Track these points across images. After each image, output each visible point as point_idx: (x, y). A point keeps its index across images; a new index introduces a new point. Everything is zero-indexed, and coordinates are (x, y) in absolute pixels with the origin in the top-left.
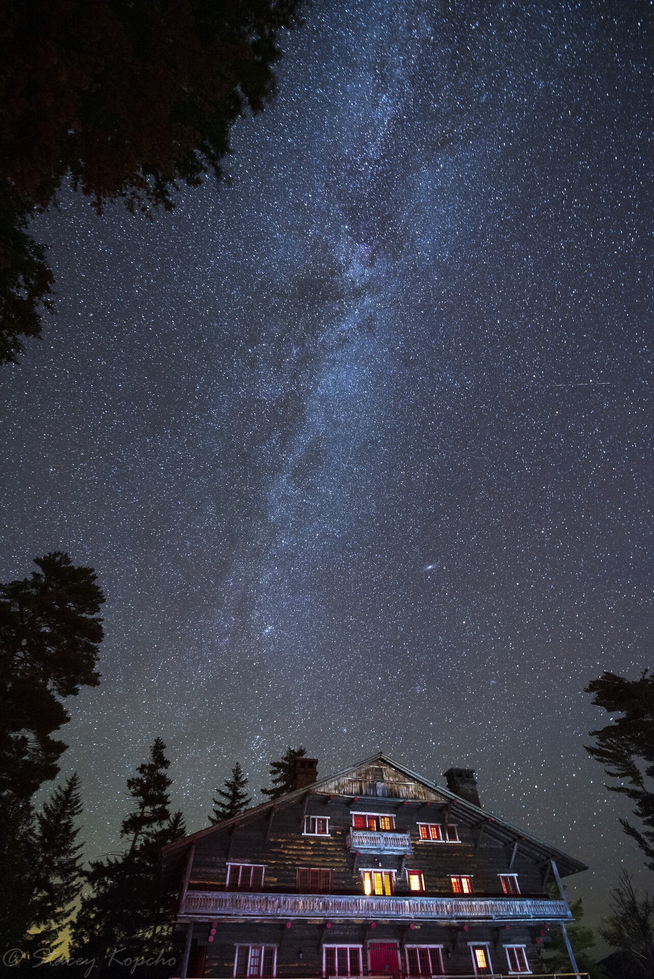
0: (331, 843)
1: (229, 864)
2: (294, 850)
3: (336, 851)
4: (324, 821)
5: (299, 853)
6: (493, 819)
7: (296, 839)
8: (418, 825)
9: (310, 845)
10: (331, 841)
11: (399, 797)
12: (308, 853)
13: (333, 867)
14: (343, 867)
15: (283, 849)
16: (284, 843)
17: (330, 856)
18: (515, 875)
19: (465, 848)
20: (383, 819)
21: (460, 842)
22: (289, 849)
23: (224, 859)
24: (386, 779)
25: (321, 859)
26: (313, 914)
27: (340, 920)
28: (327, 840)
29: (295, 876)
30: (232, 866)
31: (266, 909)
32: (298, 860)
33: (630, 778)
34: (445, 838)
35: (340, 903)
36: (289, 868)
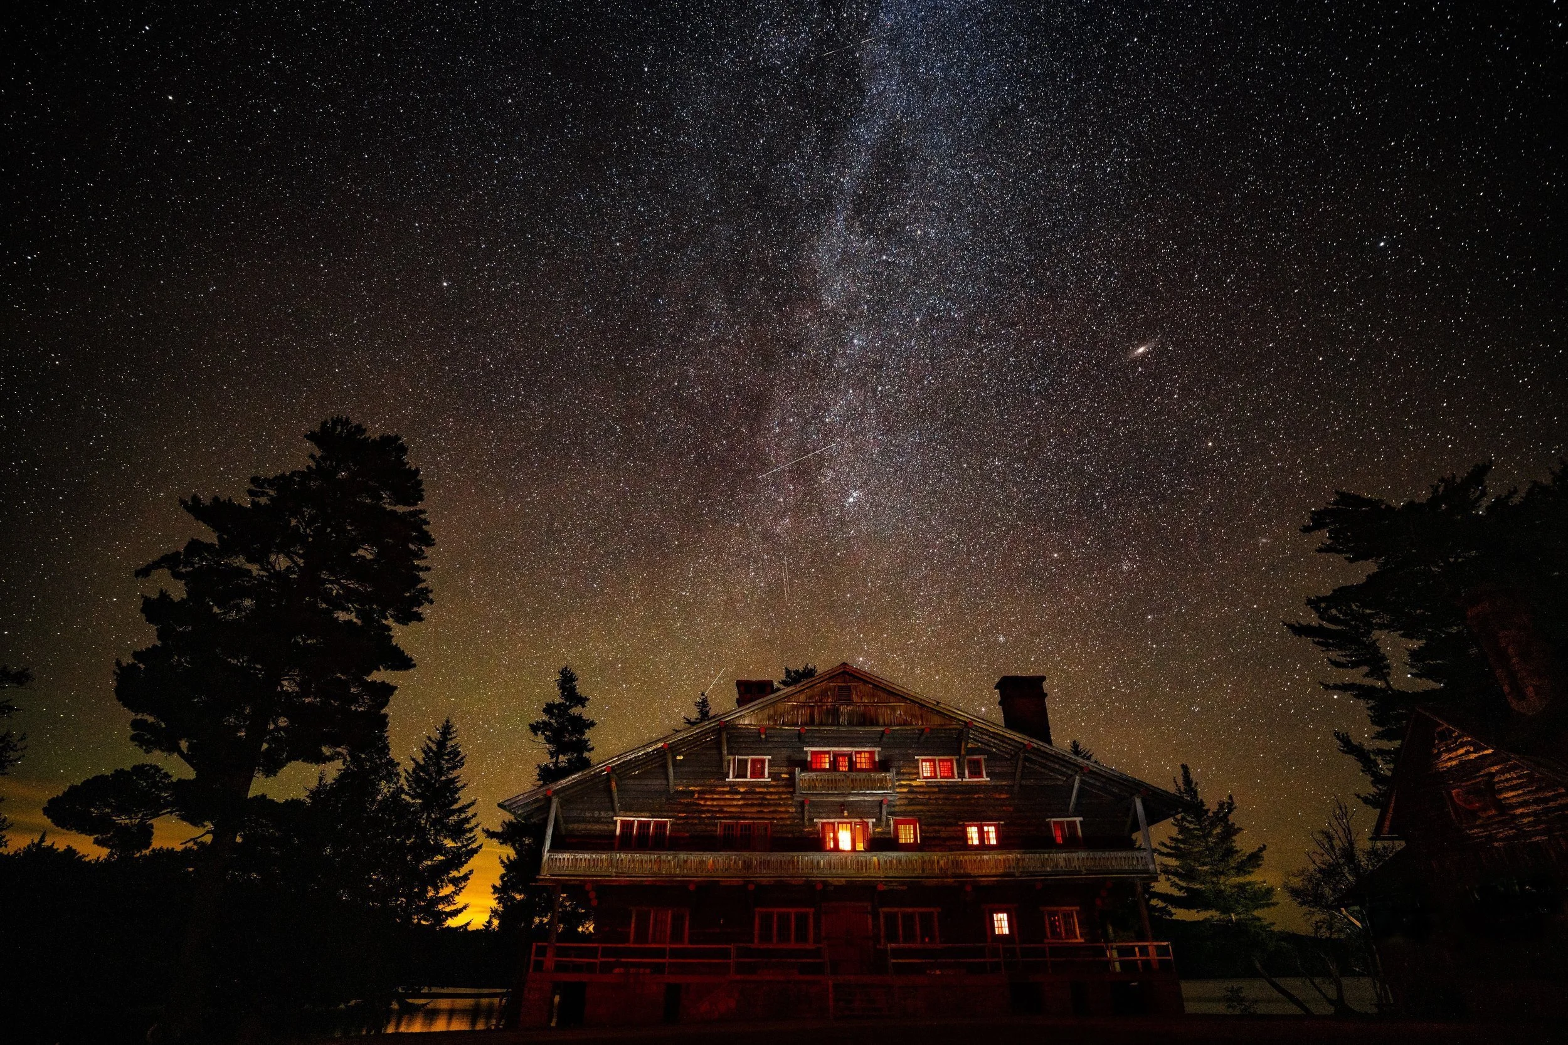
0: (771, 790)
1: (619, 819)
2: (713, 799)
3: (781, 799)
4: (763, 761)
5: (722, 803)
6: (1036, 746)
7: (717, 786)
8: (918, 760)
9: (739, 793)
10: (772, 786)
11: (877, 725)
12: (735, 803)
13: (774, 819)
14: (789, 818)
15: (698, 799)
16: (699, 792)
17: (769, 805)
18: (1078, 819)
19: (995, 787)
20: (858, 755)
21: (988, 779)
22: (707, 799)
23: (611, 814)
24: (855, 699)
25: (754, 809)
26: (726, 874)
27: (769, 881)
28: (766, 785)
29: (716, 831)
30: (622, 821)
31: (659, 869)
32: (721, 811)
33: (1365, 669)
34: (961, 775)
35: (769, 861)
36: (707, 821)
